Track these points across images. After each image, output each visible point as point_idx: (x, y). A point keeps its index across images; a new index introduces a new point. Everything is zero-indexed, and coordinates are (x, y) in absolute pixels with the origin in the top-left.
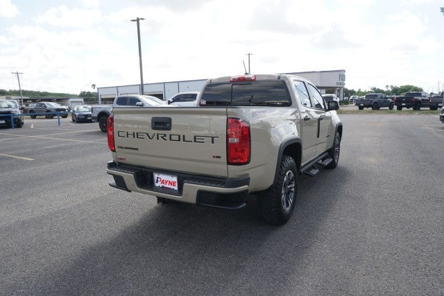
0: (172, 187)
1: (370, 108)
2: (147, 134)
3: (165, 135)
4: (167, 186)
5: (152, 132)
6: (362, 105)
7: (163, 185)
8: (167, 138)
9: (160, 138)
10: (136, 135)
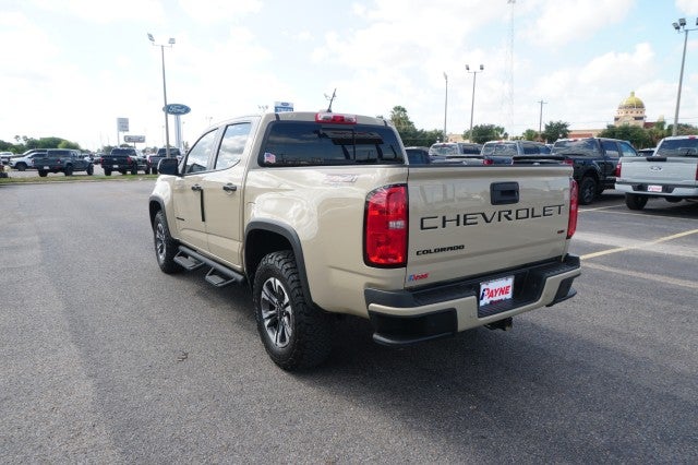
0: (503, 297)
1: (61, 174)
2: (483, 215)
3: (510, 212)
4: (497, 298)
5: (491, 210)
6: (46, 168)
7: (491, 299)
8: (513, 216)
9: (503, 218)
10: (463, 220)
